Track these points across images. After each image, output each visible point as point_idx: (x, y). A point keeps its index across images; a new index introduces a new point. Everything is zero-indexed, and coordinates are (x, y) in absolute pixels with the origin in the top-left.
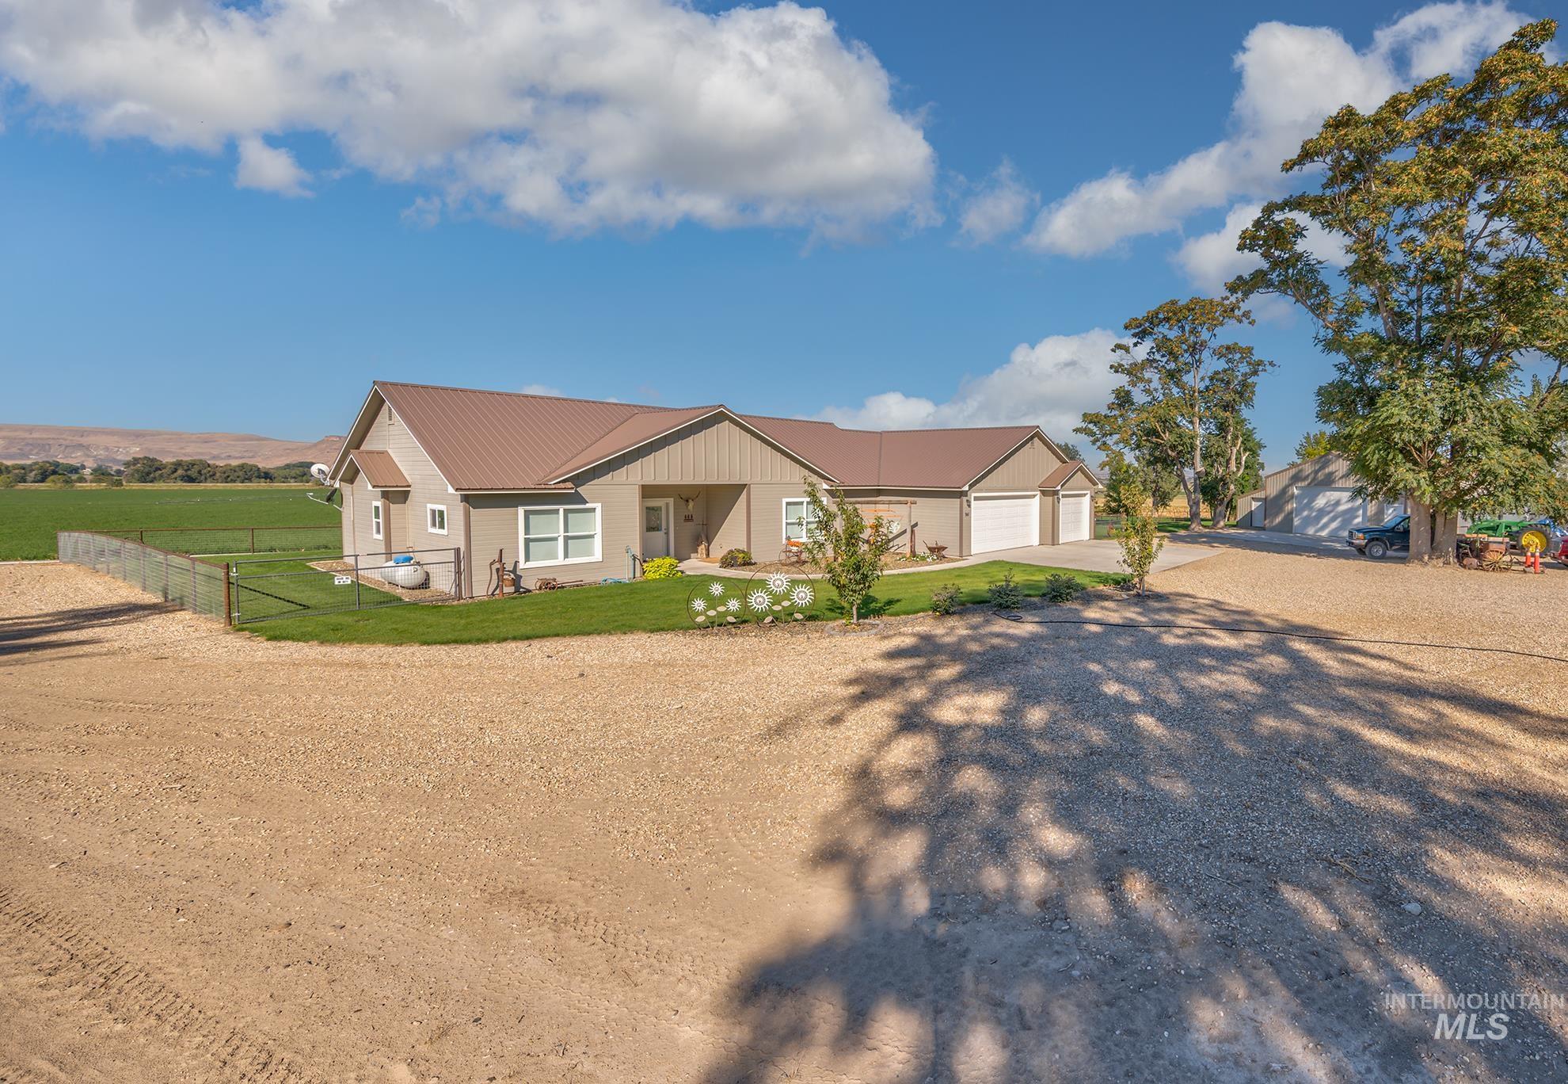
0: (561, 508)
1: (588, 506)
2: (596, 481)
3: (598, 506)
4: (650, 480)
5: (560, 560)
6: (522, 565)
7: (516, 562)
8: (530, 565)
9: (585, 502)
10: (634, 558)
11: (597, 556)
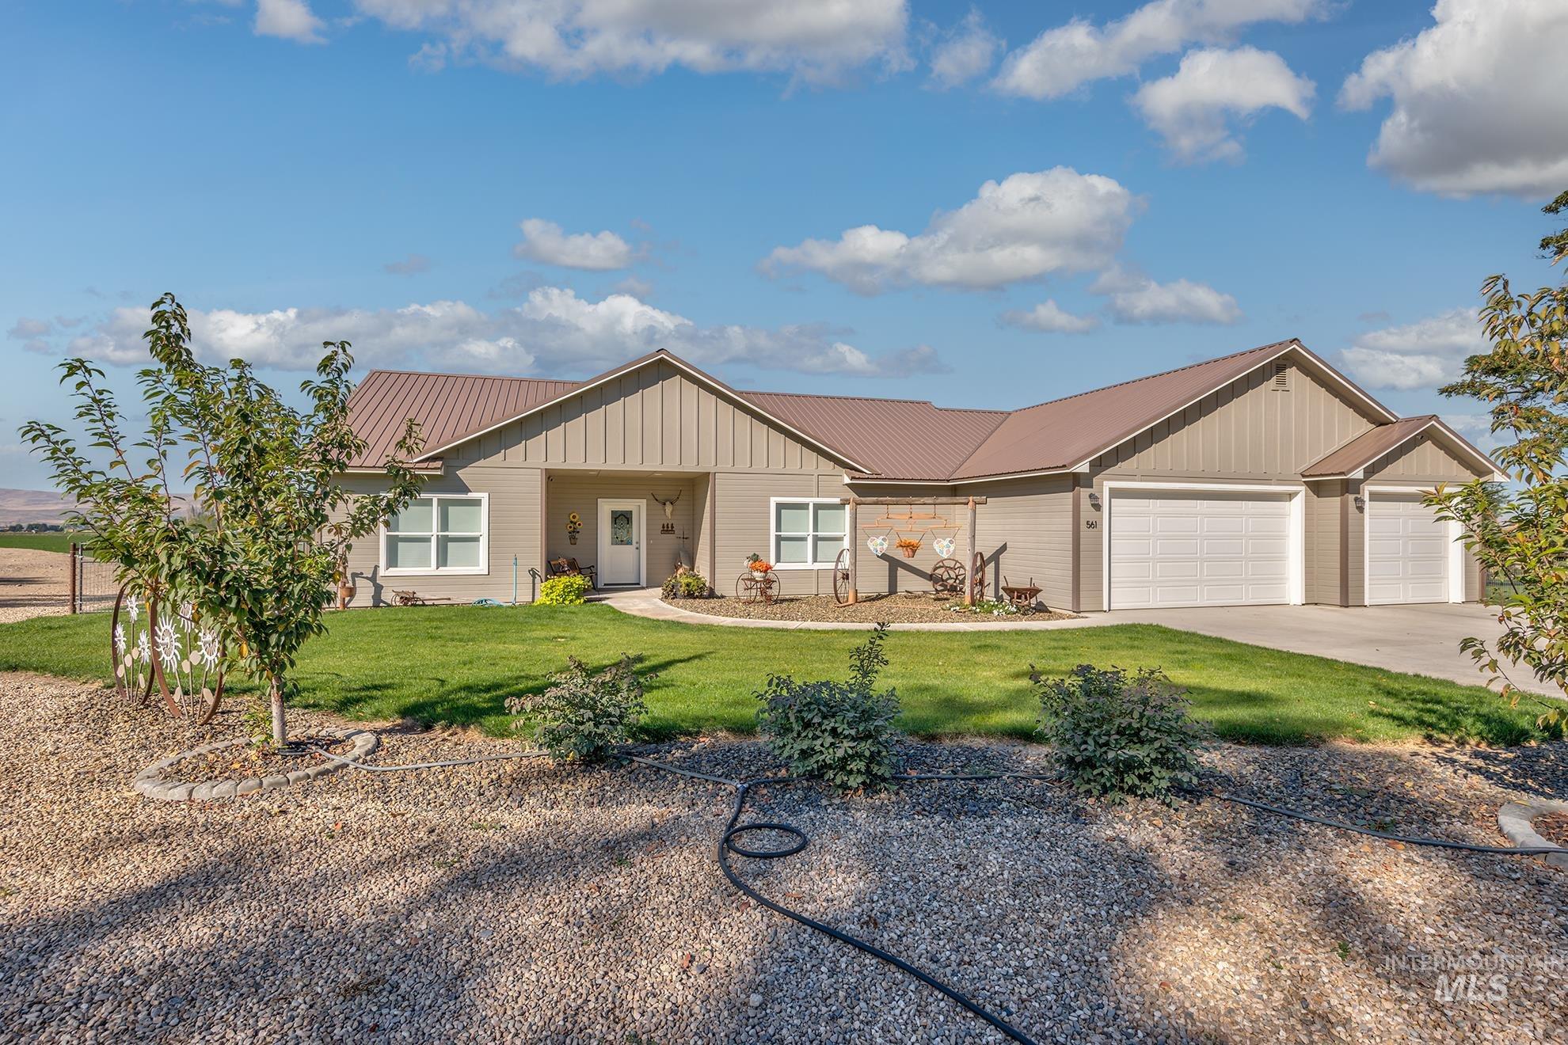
0: (435, 498)
1: (471, 496)
2: (481, 462)
3: (484, 496)
4: (556, 463)
5: (431, 569)
6: (382, 572)
7: (376, 567)
8: (393, 571)
9: (467, 490)
10: (534, 574)
11: (482, 568)
